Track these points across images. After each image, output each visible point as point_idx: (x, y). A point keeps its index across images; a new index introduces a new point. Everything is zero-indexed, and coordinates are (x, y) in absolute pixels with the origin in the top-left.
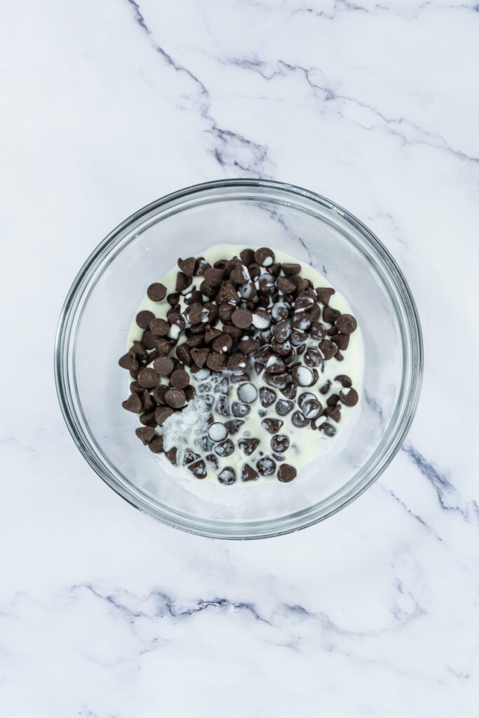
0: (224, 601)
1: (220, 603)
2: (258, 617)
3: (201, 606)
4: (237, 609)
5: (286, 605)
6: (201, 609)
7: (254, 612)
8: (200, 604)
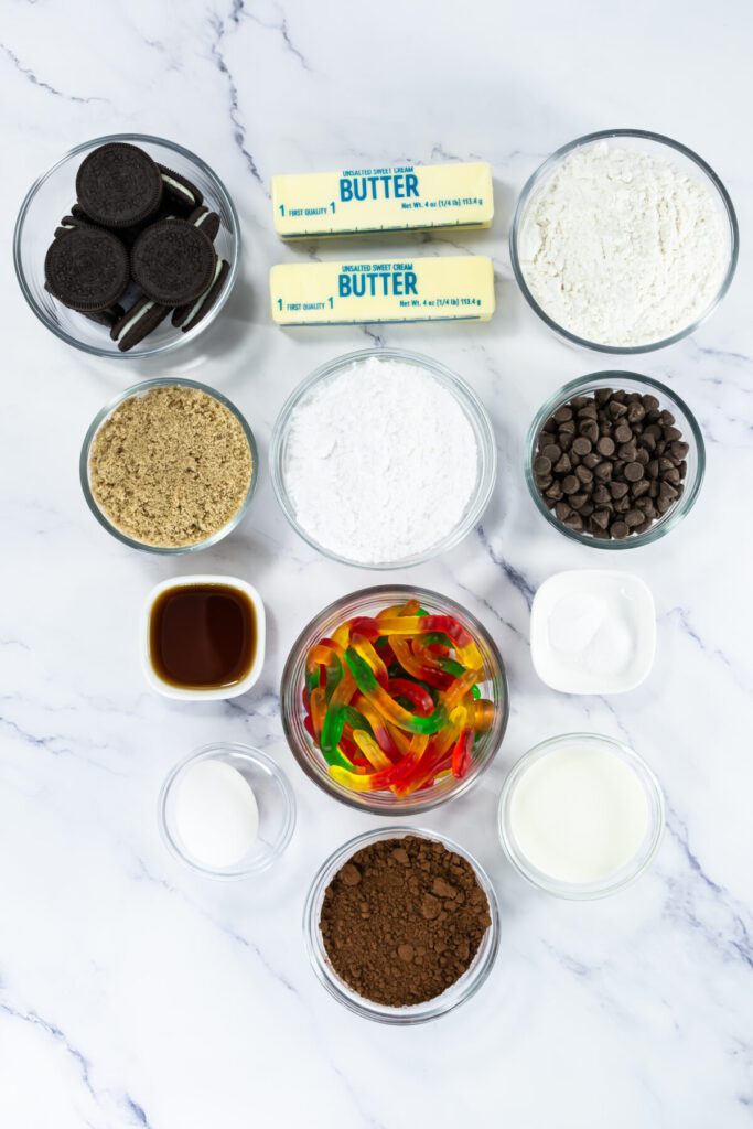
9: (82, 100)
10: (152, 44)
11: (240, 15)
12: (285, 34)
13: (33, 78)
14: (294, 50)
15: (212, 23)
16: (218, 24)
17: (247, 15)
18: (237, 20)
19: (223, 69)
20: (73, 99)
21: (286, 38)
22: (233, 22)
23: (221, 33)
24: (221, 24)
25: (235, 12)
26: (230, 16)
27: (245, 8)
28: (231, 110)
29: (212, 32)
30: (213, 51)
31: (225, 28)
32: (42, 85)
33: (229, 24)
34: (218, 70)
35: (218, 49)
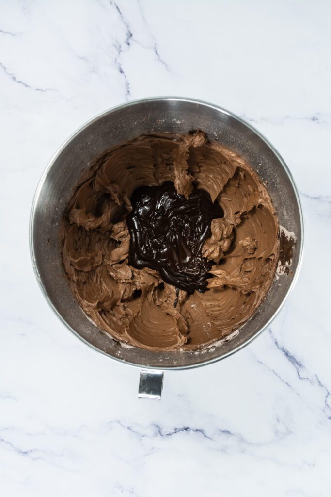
0: (188, 428)
1: (186, 429)
2: (205, 436)
3: (176, 431)
4: (195, 432)
5: (220, 430)
6: (176, 432)
7: (203, 433)
8: (175, 430)
9: (42, 90)
10: (81, 58)
11: (130, 41)
12: (156, 52)
13: (14, 78)
14: (161, 61)
15: (115, 46)
16: (118, 47)
17: (135, 41)
18: (129, 44)
19: (121, 72)
20: (37, 90)
21: (157, 54)
22: (127, 45)
23: (120, 52)
24: (120, 46)
25: (128, 39)
26: (125, 42)
27: (133, 37)
28: (127, 95)
29: (116, 51)
30: (116, 62)
31: (122, 48)
32: (19, 82)
33: (124, 46)
34: (119, 73)
35: (119, 61)
